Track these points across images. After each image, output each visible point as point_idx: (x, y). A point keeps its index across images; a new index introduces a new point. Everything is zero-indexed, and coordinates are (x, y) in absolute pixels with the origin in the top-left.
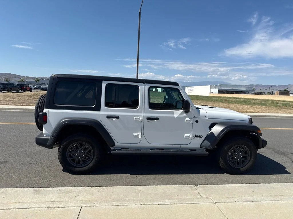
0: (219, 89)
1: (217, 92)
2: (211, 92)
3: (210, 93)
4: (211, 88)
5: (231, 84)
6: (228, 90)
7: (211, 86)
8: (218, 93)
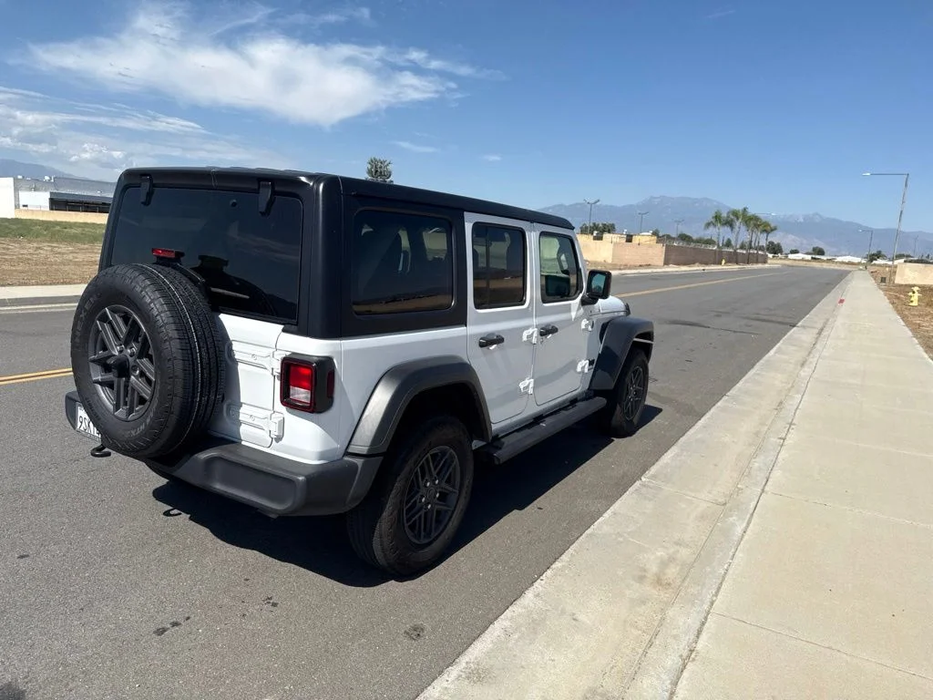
0: (51, 193)
1: (47, 204)
2: (22, 203)
3: (17, 206)
4: (16, 190)
5: (70, 175)
6: (88, 200)
7: (16, 180)
8: (51, 209)
